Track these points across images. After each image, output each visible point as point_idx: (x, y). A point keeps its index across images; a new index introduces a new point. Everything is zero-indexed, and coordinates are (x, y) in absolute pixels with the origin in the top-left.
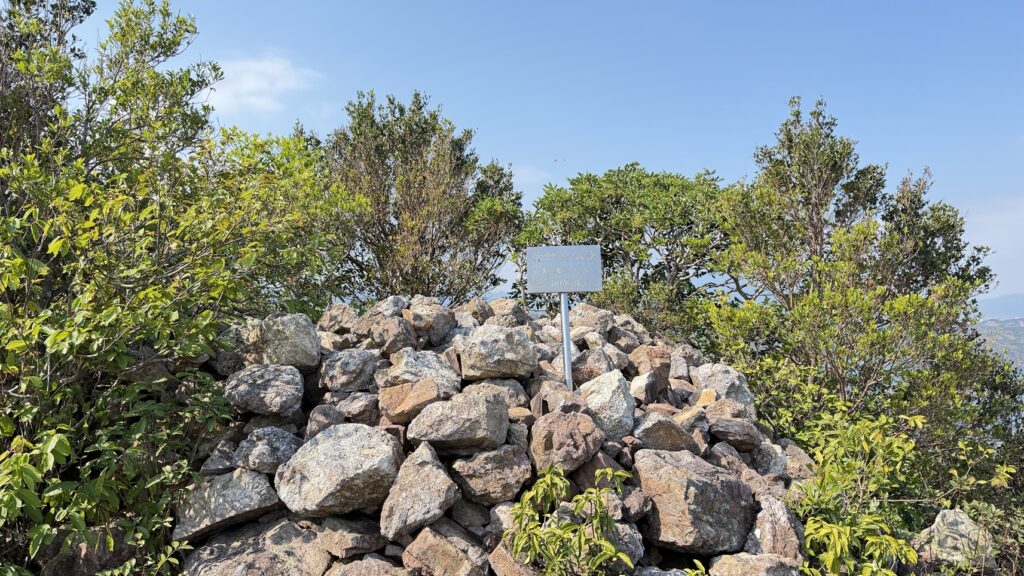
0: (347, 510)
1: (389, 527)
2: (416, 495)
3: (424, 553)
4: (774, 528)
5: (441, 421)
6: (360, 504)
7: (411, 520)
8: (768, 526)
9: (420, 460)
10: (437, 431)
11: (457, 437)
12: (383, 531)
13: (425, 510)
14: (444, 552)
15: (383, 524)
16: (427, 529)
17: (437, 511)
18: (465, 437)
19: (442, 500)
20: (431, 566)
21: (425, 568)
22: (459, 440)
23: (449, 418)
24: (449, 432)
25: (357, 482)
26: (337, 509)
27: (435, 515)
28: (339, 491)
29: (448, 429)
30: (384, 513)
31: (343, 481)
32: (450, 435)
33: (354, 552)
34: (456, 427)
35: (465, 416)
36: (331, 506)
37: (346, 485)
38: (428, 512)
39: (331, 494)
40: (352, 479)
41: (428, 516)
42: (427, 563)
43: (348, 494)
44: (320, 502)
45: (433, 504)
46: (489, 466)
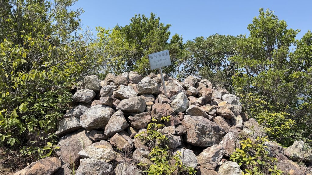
0: (98, 128)
1: (106, 132)
2: (115, 124)
3: (115, 140)
4: (227, 141)
5: (125, 104)
6: (101, 126)
7: (112, 131)
8: (225, 140)
9: (117, 115)
10: (123, 107)
11: (129, 109)
12: (105, 133)
13: (117, 128)
14: (120, 140)
15: (105, 132)
16: (117, 133)
17: (120, 129)
18: (131, 109)
19: (121, 126)
20: (117, 143)
21: (115, 144)
22: (130, 110)
23: (127, 104)
24: (127, 107)
25: (99, 120)
26: (94, 127)
27: (119, 130)
28: (93, 122)
29: (126, 107)
30: (106, 129)
31: (95, 119)
32: (127, 109)
33: (98, 139)
34: (129, 106)
35: (131, 103)
36: (92, 126)
37: (95, 121)
38: (117, 129)
39: (91, 123)
40: (97, 119)
41: (117, 130)
42: (115, 143)
43: (97, 123)
44: (88, 125)
45: (119, 127)
46: (138, 118)
